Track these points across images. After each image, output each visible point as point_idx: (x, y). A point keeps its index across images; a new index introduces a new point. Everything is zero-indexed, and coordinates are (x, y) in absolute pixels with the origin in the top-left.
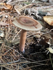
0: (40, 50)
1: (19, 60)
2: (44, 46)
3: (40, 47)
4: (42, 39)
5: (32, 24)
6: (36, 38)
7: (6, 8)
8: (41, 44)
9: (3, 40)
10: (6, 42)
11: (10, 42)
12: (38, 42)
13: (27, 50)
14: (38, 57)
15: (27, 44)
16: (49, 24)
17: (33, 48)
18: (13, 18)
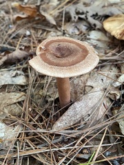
1: (63, 138)
5: (75, 59)
7: (23, 14)
9: (25, 90)
10: (32, 96)
11: (41, 93)
16: (116, 36)
18: (41, 34)
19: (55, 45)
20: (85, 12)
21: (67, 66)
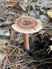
0: (44, 46)
1: (24, 60)
2: (48, 42)
3: (44, 43)
4: (45, 36)
5: (31, 26)
6: (40, 35)
7: (12, 5)
8: (45, 40)
9: (9, 39)
10: (12, 41)
11: (16, 40)
12: (42, 38)
13: (32, 47)
14: (42, 54)
15: (32, 41)
17: (38, 45)
18: (19, 14)
19: (24, 20)
20: (39, 6)
21: (27, 29)
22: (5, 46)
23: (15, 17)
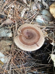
1: (27, 63)
18: (19, 7)
22: (9, 48)
23: (15, 11)
